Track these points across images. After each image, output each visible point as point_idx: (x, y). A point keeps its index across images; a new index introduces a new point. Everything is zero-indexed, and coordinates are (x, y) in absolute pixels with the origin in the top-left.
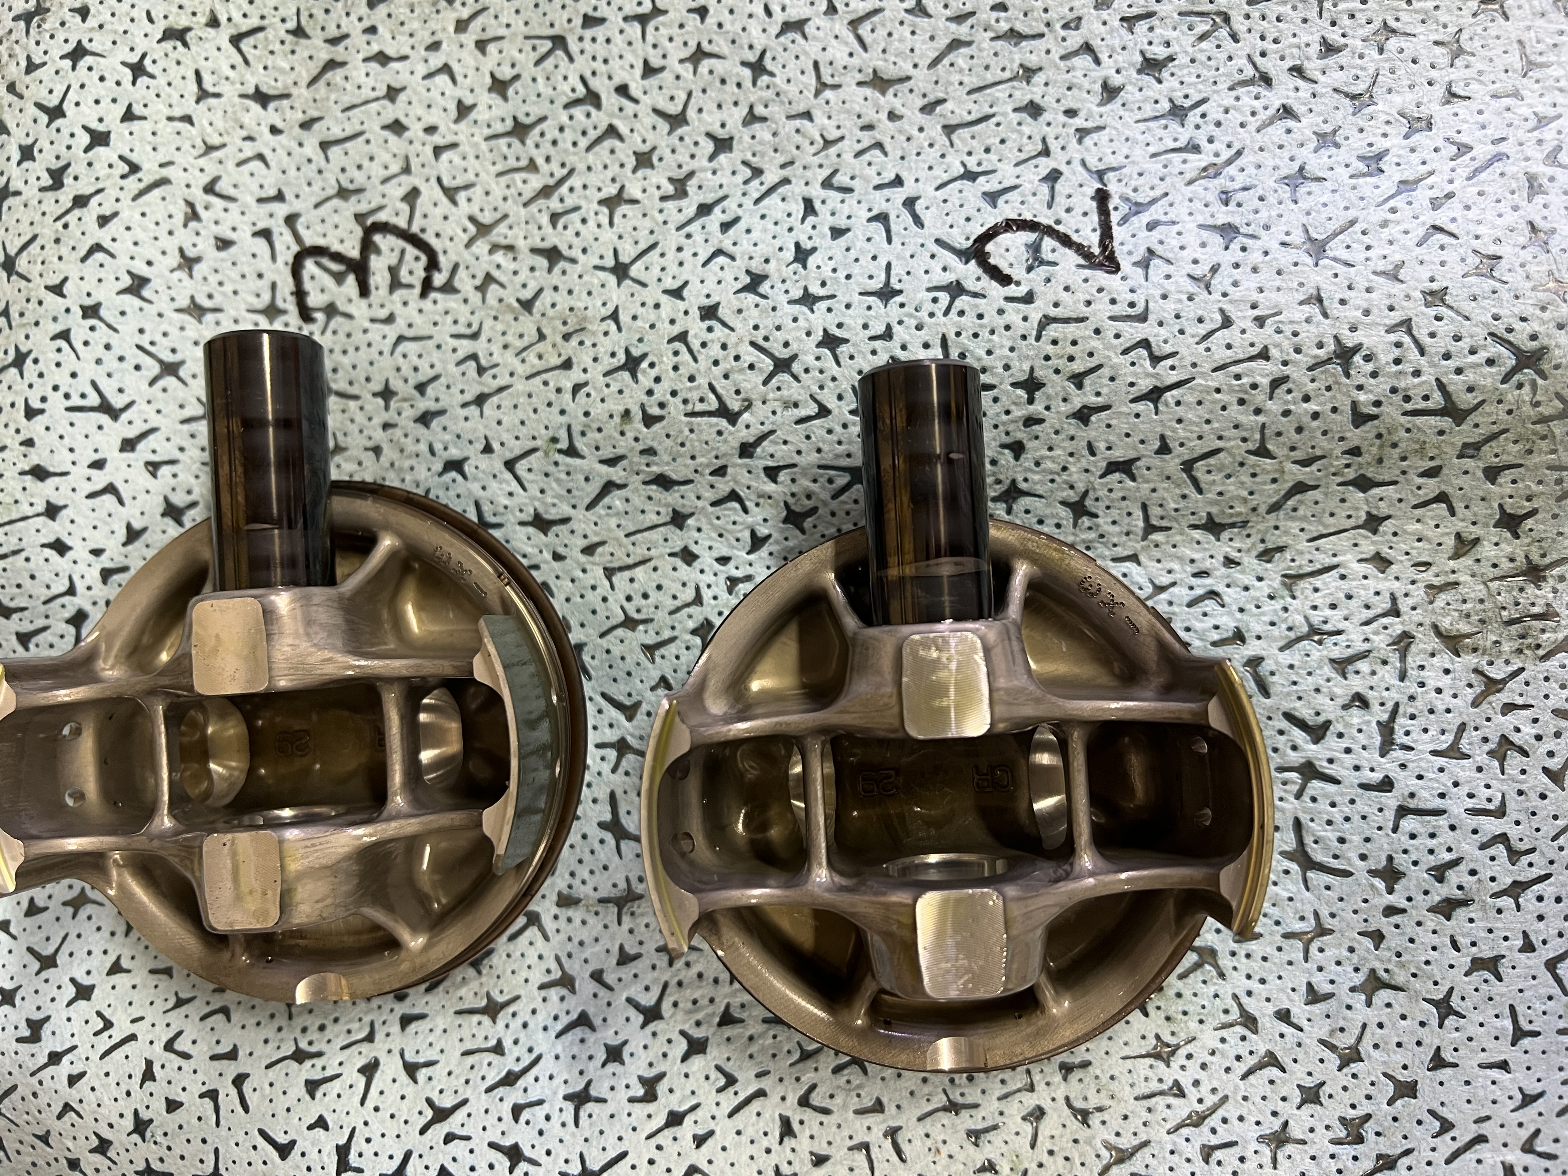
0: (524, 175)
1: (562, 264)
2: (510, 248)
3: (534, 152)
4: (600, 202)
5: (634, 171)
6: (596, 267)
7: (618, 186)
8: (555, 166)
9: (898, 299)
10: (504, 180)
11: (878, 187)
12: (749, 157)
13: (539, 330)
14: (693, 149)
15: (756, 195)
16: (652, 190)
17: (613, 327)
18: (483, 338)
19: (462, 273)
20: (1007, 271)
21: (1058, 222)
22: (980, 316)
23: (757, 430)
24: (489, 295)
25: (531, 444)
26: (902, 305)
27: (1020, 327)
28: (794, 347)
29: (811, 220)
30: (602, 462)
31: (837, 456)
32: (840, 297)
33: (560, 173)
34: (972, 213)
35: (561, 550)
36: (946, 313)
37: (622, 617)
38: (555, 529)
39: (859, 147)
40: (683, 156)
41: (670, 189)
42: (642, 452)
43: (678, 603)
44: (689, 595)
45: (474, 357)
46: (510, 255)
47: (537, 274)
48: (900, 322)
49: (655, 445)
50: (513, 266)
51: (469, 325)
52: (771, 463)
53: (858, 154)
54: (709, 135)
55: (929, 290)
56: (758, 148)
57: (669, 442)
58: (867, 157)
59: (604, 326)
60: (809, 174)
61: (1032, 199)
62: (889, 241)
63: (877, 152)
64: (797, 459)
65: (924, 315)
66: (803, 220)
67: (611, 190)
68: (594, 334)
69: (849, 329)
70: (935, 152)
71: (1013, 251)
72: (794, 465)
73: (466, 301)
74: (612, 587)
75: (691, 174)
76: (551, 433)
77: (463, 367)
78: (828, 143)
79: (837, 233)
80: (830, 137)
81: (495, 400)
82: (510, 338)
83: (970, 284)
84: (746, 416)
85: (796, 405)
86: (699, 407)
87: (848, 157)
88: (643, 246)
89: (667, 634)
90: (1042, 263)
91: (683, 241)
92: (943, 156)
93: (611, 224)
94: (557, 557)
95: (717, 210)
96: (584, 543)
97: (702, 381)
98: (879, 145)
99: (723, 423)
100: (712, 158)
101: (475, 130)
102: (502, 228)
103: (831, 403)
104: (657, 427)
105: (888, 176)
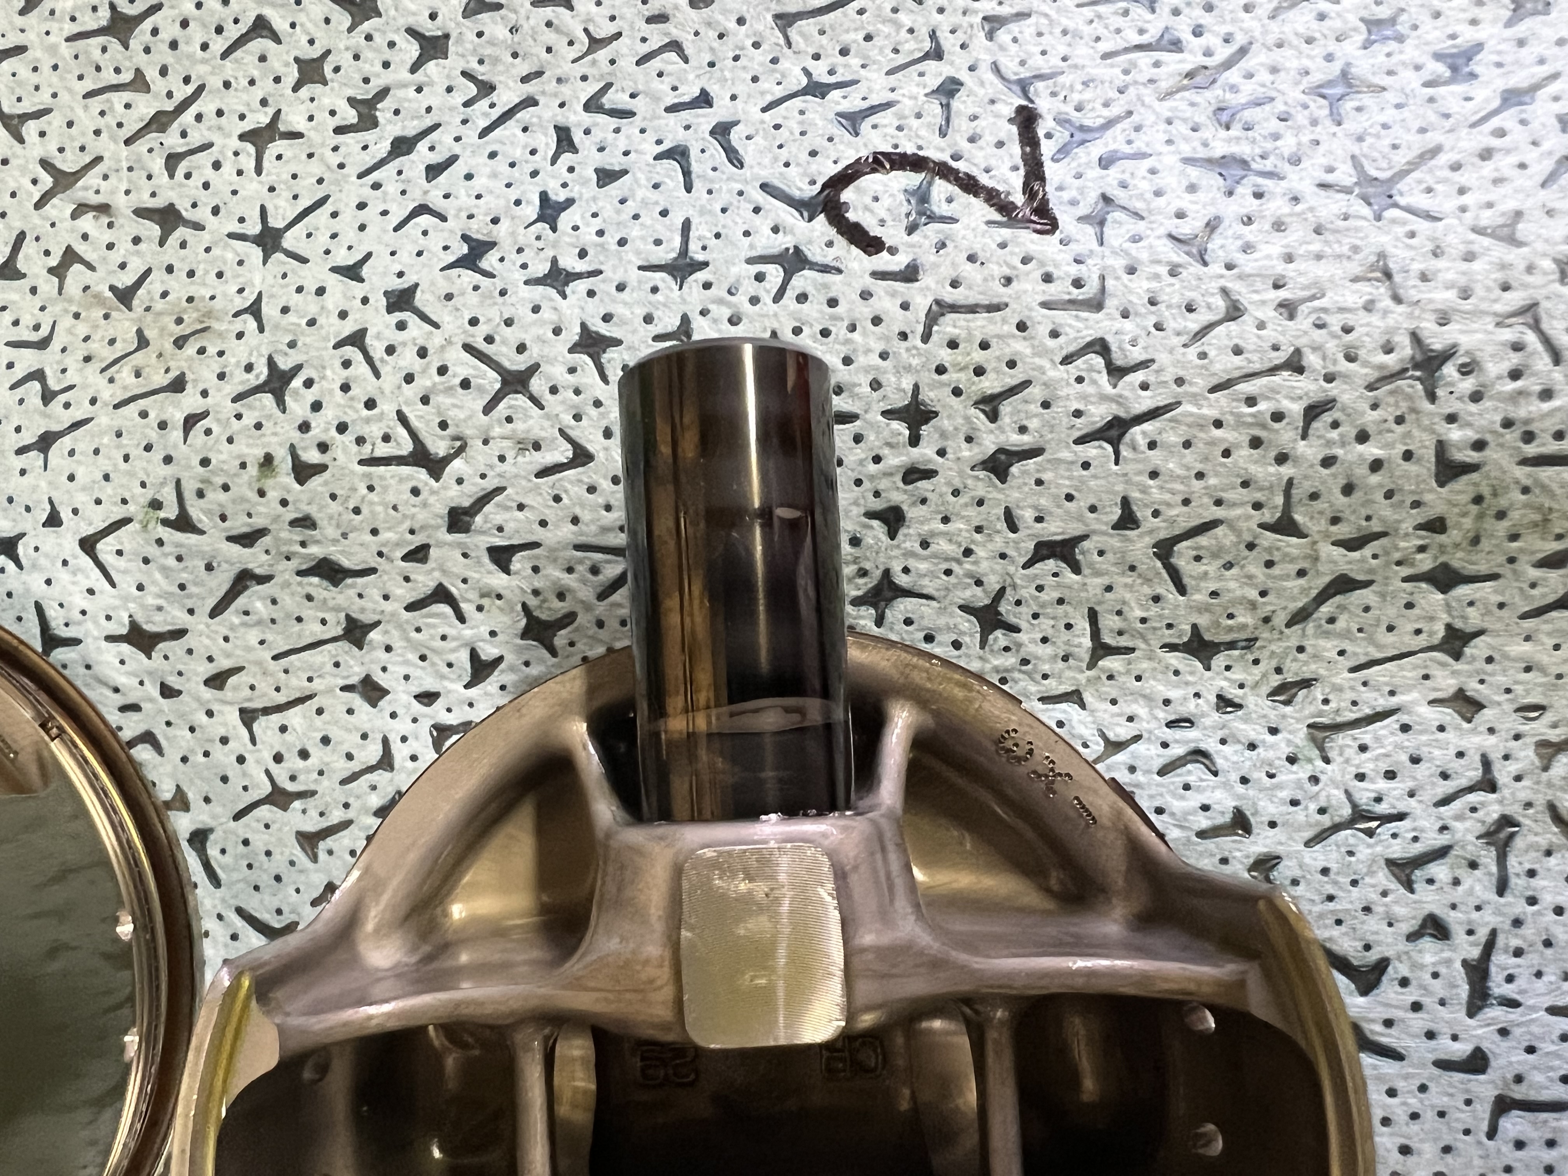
0: (126, 96)
1: (182, 232)
2: (103, 209)
3: (141, 60)
4: (242, 137)
5: (296, 89)
6: (231, 236)
7: (270, 111)
8: (174, 81)
9: (701, 276)
10: (96, 103)
11: (671, 109)
12: (473, 65)
13: (140, 333)
14: (388, 55)
15: (484, 123)
16: (322, 116)
17: (251, 324)
18: (56, 345)
19: (29, 248)
20: (875, 231)
21: (956, 157)
22: (833, 303)
23: (474, 488)
24: (69, 280)
25: (119, 512)
26: (707, 286)
27: (897, 320)
28: (534, 354)
29: (567, 159)
30: (230, 539)
31: (605, 530)
32: (608, 273)
33: (183, 92)
34: (819, 143)
35: (173, 681)
36: (778, 297)
37: (268, 788)
38: (163, 647)
39: (645, 49)
40: (371, 65)
41: (351, 116)
42: (294, 523)
43: (355, 766)
44: (372, 752)
45: (38, 375)
46: (105, 220)
47: (142, 246)
48: (704, 313)
49: (313, 511)
50: (108, 236)
51: (37, 328)
52: (499, 541)
53: (641, 61)
54: (412, 32)
55: (750, 261)
56: (488, 51)
57: (334, 507)
58: (656, 64)
59: (238, 325)
60: (565, 91)
61: (915, 123)
62: (689, 189)
63: (673, 56)
64: (539, 534)
65: (741, 300)
66: (554, 161)
67: (263, 118)
68: (221, 335)
69: (623, 323)
70: (761, 57)
71: (886, 201)
72: (535, 545)
73: (34, 291)
74: (253, 741)
75: (384, 93)
76: (149, 494)
77: (20, 392)
78: (595, 43)
79: (606, 177)
80: (600, 34)
81: (66, 442)
82: (97, 347)
83: (816, 253)
84: (457, 465)
85: (537, 446)
86: (383, 450)
87: (627, 63)
88: (305, 202)
89: (337, 816)
90: (932, 218)
91: (367, 193)
92: (774, 61)
93: (259, 170)
94: (167, 692)
95: (422, 146)
96: (210, 670)
97: (387, 408)
98: (675, 46)
99: (421, 475)
100: (414, 68)
101: (53, 26)
102: (92, 179)
103: (594, 442)
104: (316, 482)
105: (690, 92)
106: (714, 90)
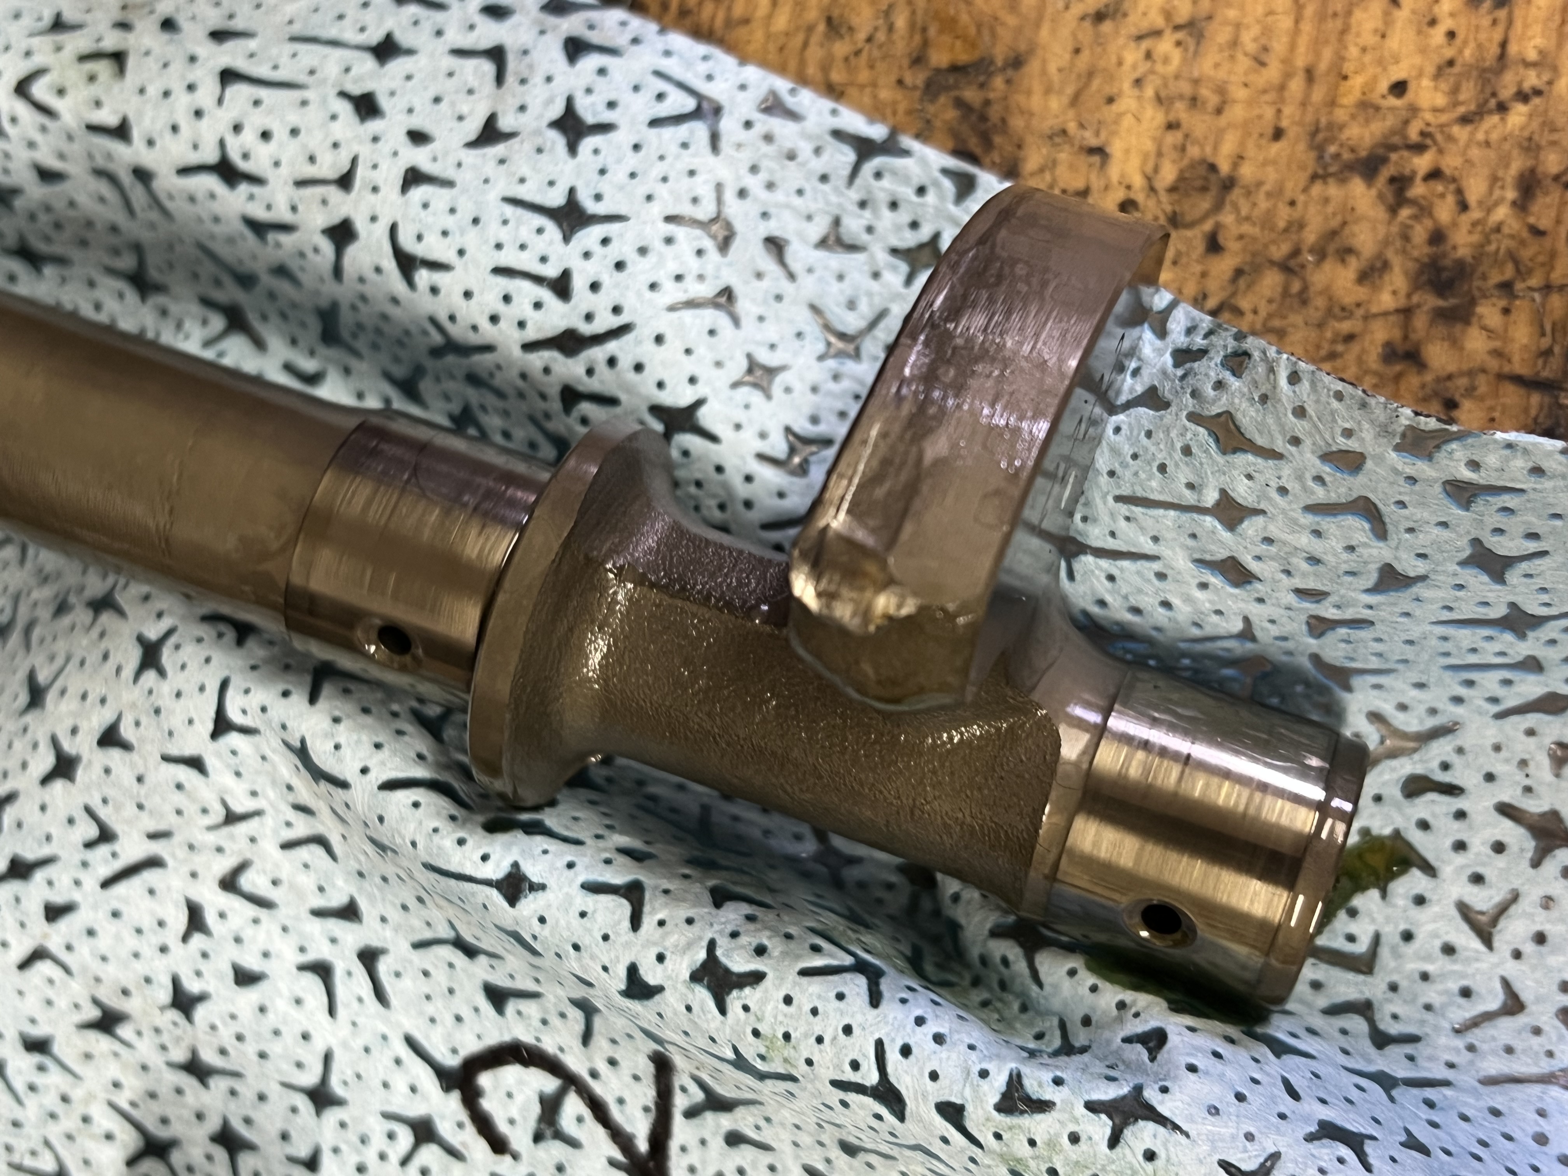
9: (339, 1113)
11: (319, 913)
15: (106, 872)
20: (504, 1129)
21: (593, 1075)
26: (342, 1125)
28: (176, 1129)
29: (199, 940)
32: (249, 1079)
34: (465, 1011)
36: (405, 1163)
39: (289, 835)
48: (335, 1151)
53: (288, 846)
55: (385, 1115)
56: (112, 792)
58: (300, 855)
60: (198, 861)
61: (558, 1022)
62: (332, 1011)
63: (319, 853)
65: (371, 1152)
66: (185, 938)
69: (262, 1130)
71: (517, 1100)
78: (232, 818)
79: (244, 977)
80: (238, 808)
83: (444, 1129)
87: (269, 845)
90: (558, 1135)
98: (322, 841)
105: (337, 900)
106: (363, 905)
